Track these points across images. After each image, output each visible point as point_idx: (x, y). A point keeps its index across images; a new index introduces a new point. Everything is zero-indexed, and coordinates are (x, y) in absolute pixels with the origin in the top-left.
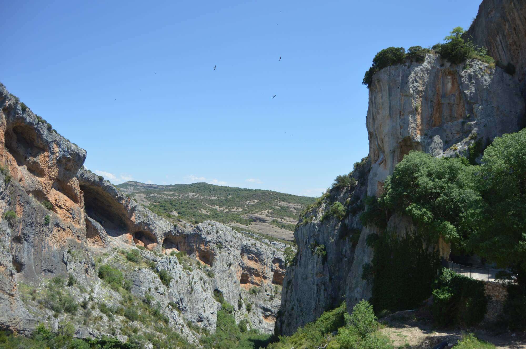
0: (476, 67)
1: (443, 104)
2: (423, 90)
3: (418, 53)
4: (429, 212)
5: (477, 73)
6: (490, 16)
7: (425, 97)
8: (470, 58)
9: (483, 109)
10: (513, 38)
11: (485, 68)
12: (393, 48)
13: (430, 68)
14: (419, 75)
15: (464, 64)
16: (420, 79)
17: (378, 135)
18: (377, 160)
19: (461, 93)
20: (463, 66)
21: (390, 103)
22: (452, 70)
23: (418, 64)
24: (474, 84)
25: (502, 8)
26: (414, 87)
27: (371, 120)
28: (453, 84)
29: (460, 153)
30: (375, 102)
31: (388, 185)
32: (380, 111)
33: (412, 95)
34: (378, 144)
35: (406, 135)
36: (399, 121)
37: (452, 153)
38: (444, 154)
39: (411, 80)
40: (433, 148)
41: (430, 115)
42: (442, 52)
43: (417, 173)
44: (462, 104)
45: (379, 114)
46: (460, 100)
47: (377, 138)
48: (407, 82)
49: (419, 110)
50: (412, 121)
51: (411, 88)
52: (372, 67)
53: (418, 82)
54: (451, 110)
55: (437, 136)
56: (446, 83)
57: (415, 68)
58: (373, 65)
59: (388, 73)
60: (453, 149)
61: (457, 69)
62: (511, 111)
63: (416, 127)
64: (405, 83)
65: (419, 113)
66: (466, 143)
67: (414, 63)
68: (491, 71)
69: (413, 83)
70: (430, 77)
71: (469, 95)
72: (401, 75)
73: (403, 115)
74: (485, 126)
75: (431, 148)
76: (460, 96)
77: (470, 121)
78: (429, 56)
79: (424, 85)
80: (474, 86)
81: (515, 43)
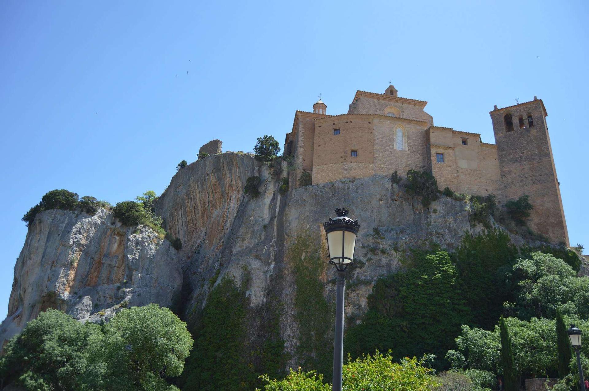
0: (146, 235)
1: (104, 263)
2: (85, 244)
3: (90, 204)
4: (46, 384)
5: (145, 240)
6: (178, 190)
7: (86, 252)
8: (142, 224)
9: (141, 278)
10: (192, 216)
11: (154, 237)
12: (67, 191)
13: (100, 223)
14: (85, 227)
15: (135, 228)
16: (85, 232)
17: (22, 284)
18: (14, 313)
19: (125, 257)
20: (134, 229)
21: (45, 250)
22: (121, 230)
23: (87, 215)
24: (139, 251)
25: (188, 186)
26: (76, 238)
27: (20, 265)
28: (119, 245)
29: (106, 320)
30: (30, 244)
31: (10, 346)
32: (32, 256)
33: (71, 247)
34: (20, 294)
35: (52, 289)
36: (49, 271)
37: (98, 318)
38: (90, 318)
39: (74, 230)
40: (79, 309)
41: (86, 273)
42: (116, 210)
43: (47, 336)
44: (123, 268)
45: (30, 259)
46: (123, 263)
47: (21, 286)
48: (69, 231)
49: (75, 265)
50: (63, 275)
51: (72, 238)
52: (39, 204)
53: (82, 234)
54: (110, 272)
55: (87, 297)
56: (113, 242)
57: (83, 219)
58: (41, 203)
59: (53, 216)
60: (100, 315)
61: (126, 231)
62: (168, 285)
63: (65, 282)
64: (68, 231)
65: (74, 268)
66: (115, 309)
67: (84, 213)
68: (158, 241)
69: (76, 234)
70: (97, 232)
71: (131, 261)
72: (66, 222)
73: (55, 266)
74: (139, 295)
75: (77, 309)
76: (123, 259)
77: (126, 288)
78: (102, 211)
79: (87, 239)
80: (138, 252)
81: (193, 221)
